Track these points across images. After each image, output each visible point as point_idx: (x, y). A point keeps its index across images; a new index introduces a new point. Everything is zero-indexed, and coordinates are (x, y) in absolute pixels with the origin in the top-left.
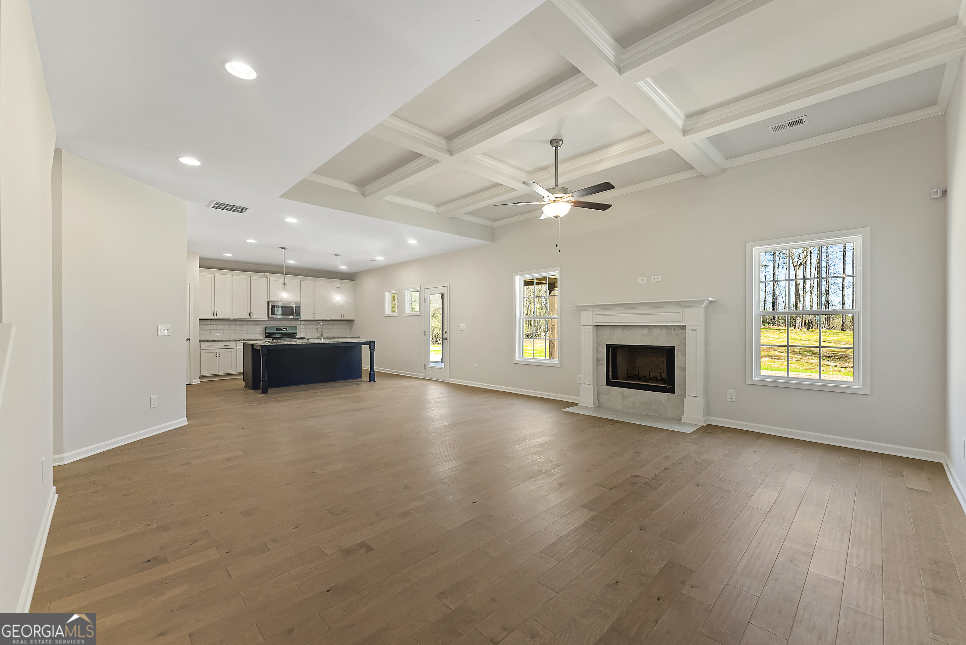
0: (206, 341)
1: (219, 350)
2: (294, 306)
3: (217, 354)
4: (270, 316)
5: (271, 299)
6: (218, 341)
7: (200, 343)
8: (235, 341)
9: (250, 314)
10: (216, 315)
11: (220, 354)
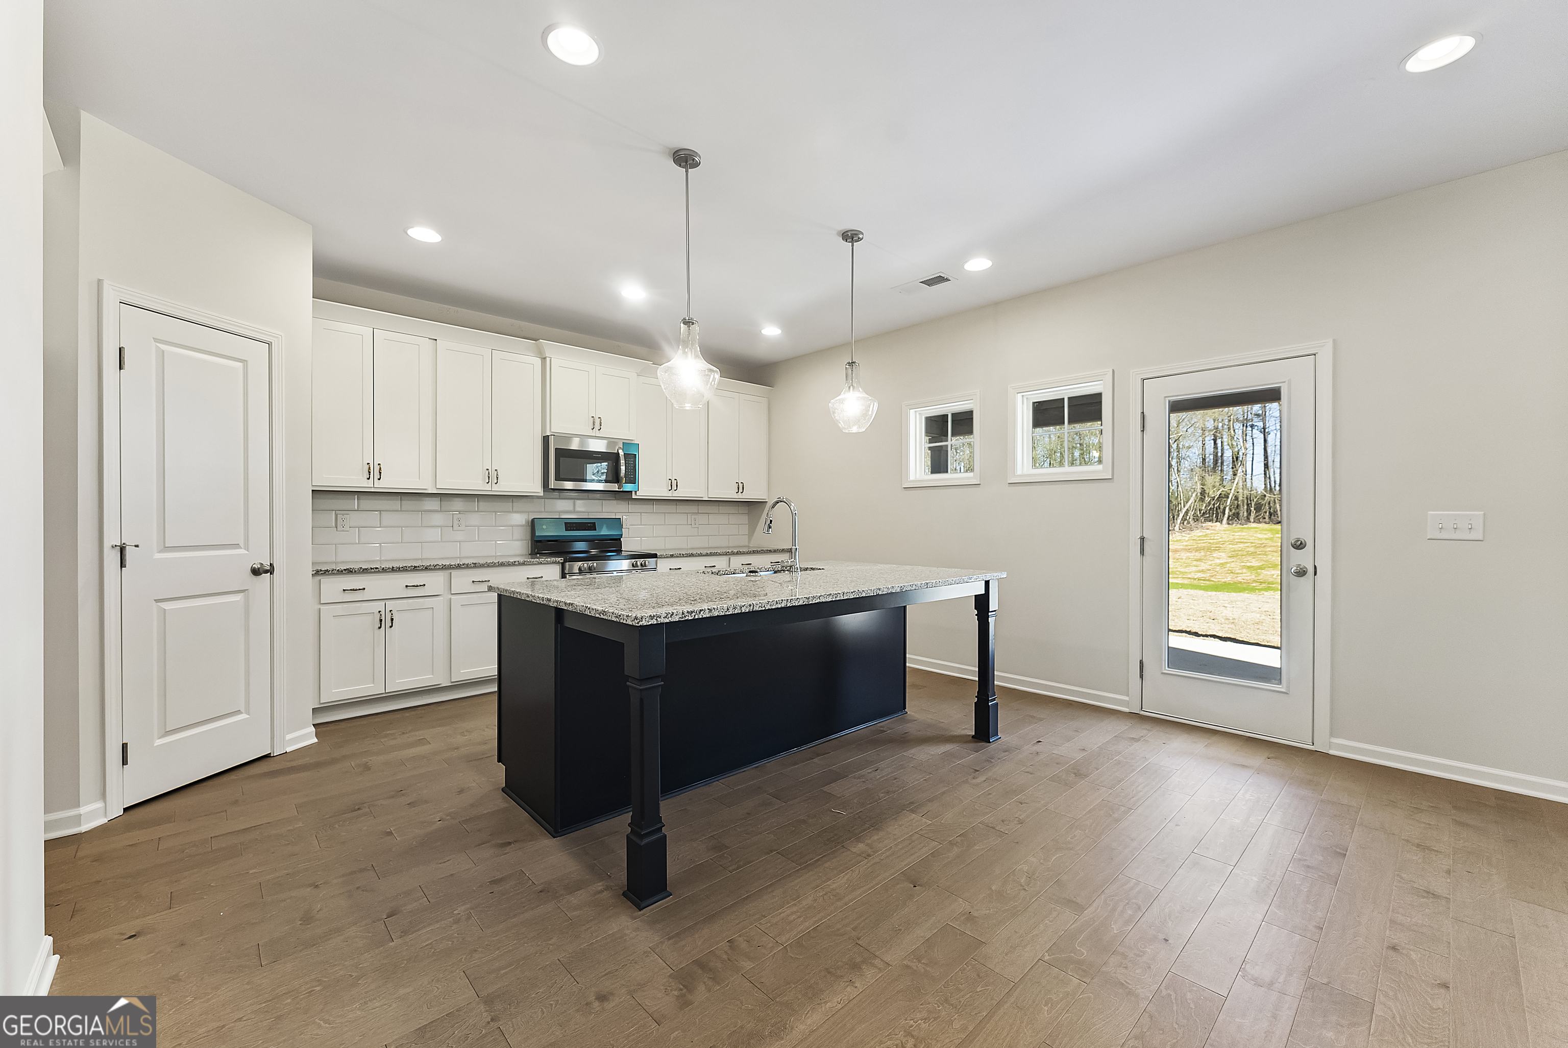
0: (340, 572)
1: (388, 602)
2: (621, 453)
3: (381, 620)
4: (553, 484)
5: (557, 427)
6: (384, 570)
7: (318, 578)
8: (444, 568)
9: (492, 476)
10: (377, 476)
11: (392, 620)
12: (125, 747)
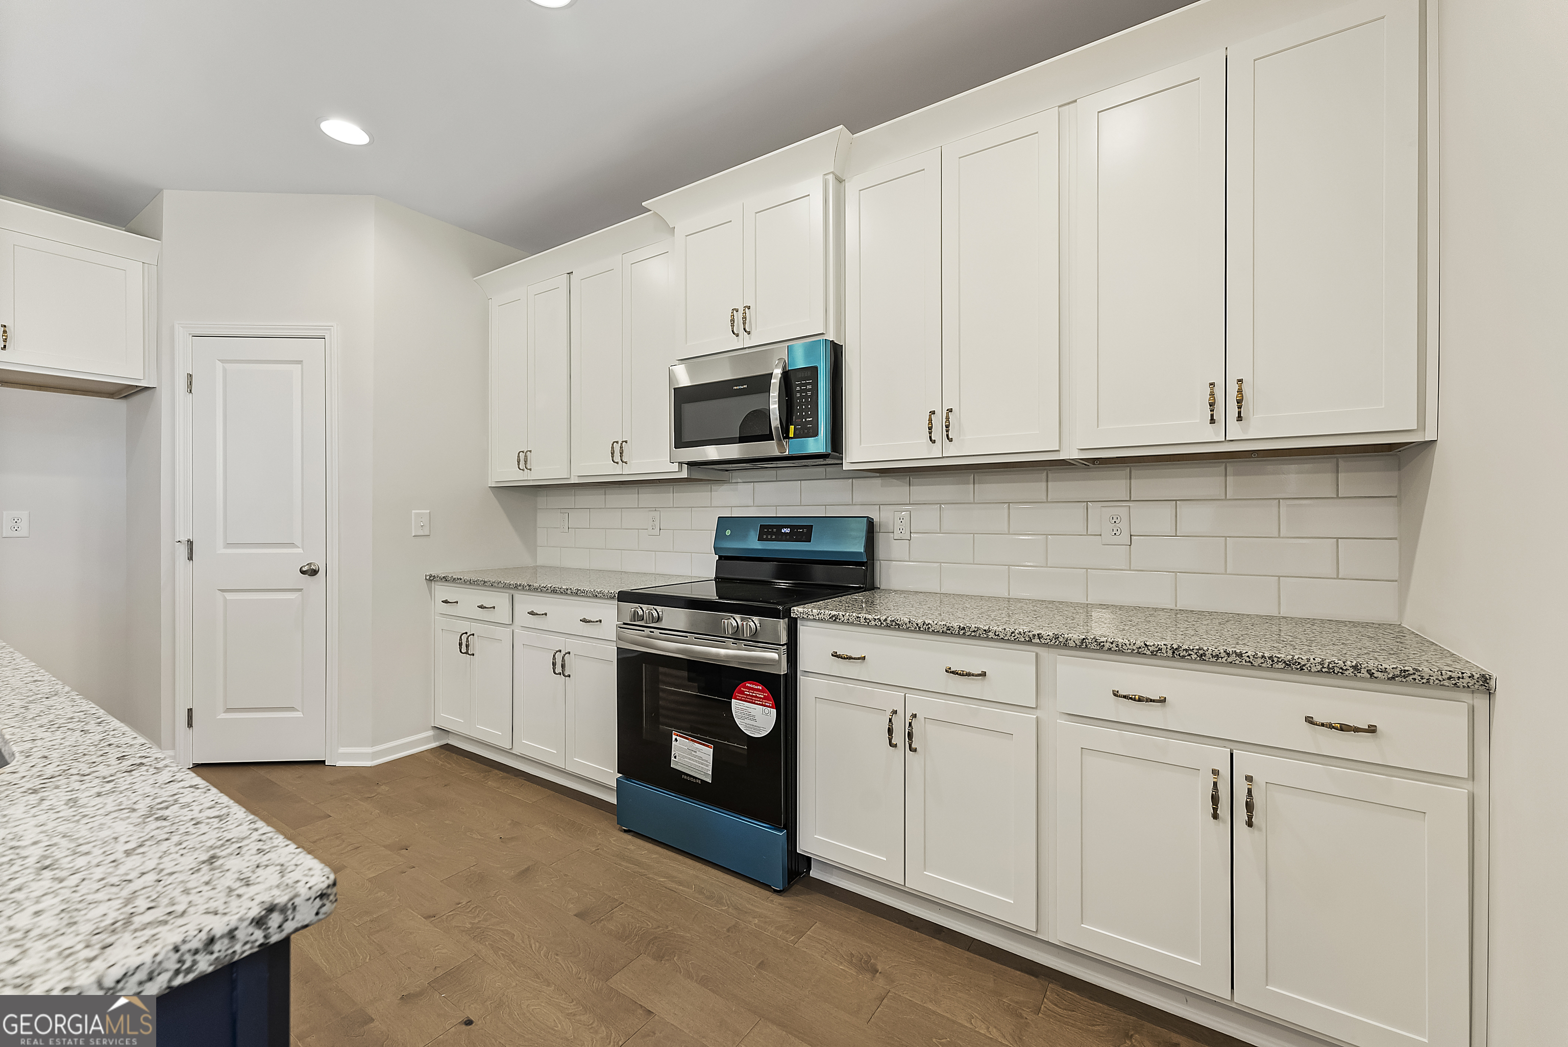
1: (471, 624)
3: (463, 643)
9: (619, 453)
10: (526, 467)
12: (190, 711)
